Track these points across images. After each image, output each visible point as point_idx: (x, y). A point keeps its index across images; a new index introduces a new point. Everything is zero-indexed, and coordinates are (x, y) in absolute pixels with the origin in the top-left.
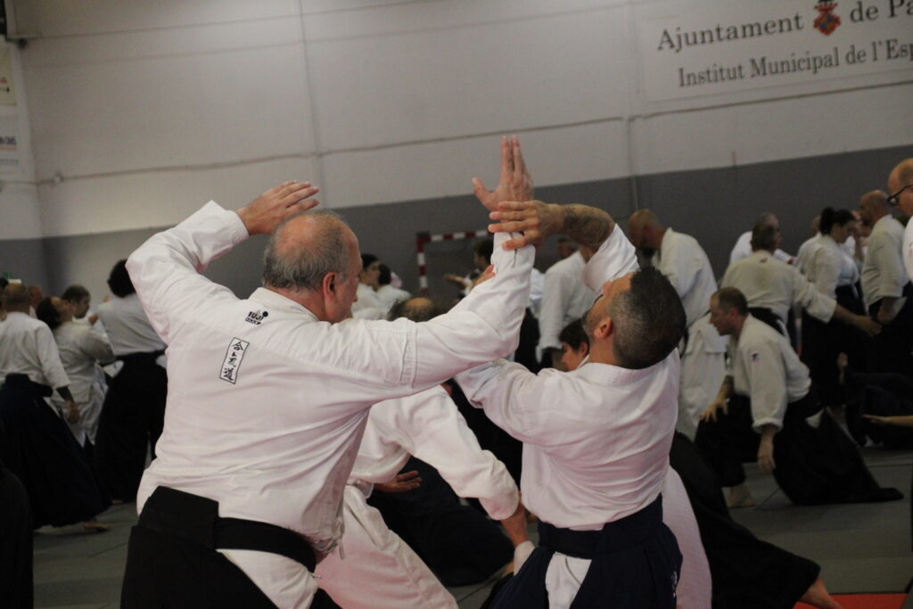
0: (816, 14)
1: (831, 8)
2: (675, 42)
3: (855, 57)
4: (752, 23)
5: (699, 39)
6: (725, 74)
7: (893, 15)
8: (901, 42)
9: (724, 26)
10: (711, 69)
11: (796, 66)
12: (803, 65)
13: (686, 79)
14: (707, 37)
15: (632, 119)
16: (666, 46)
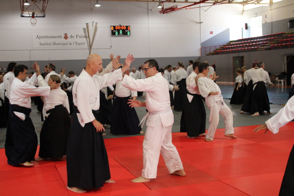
0: (64, 36)
1: (67, 35)
2: (39, 37)
3: (70, 44)
4: (53, 36)
5: (44, 37)
6: (48, 44)
7: (77, 38)
8: (78, 42)
9: (48, 36)
10: (46, 43)
11: (61, 44)
12: (62, 44)
13: (41, 44)
14: (45, 37)
15: (31, 50)
16: (37, 38)
